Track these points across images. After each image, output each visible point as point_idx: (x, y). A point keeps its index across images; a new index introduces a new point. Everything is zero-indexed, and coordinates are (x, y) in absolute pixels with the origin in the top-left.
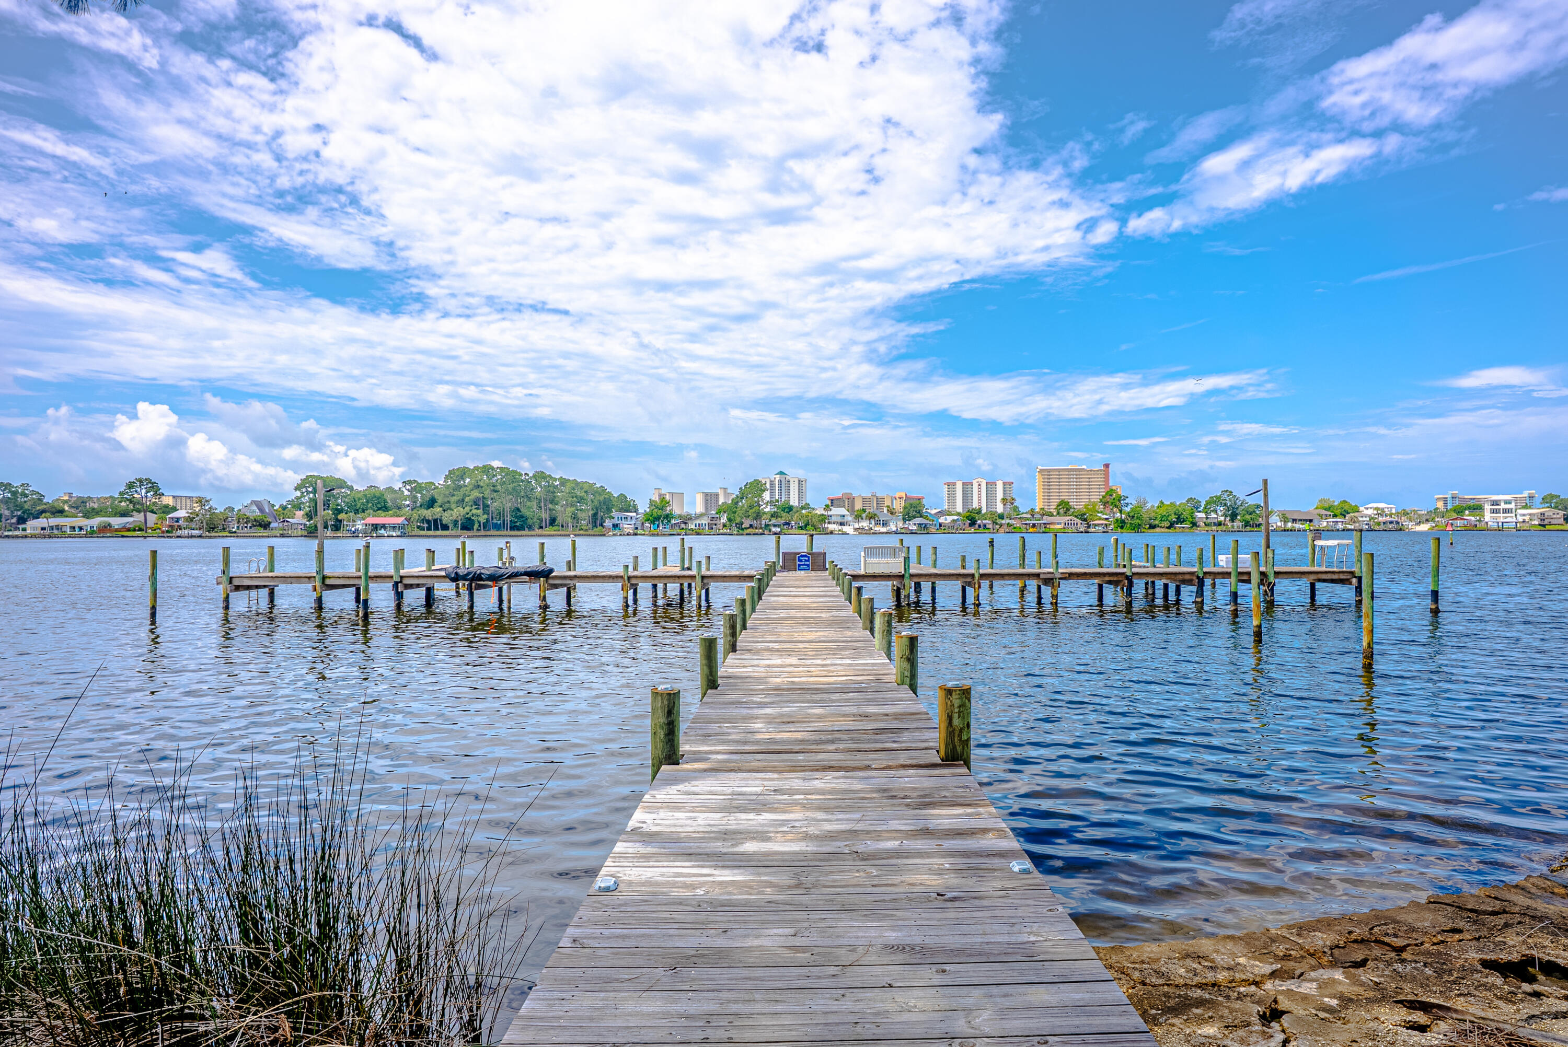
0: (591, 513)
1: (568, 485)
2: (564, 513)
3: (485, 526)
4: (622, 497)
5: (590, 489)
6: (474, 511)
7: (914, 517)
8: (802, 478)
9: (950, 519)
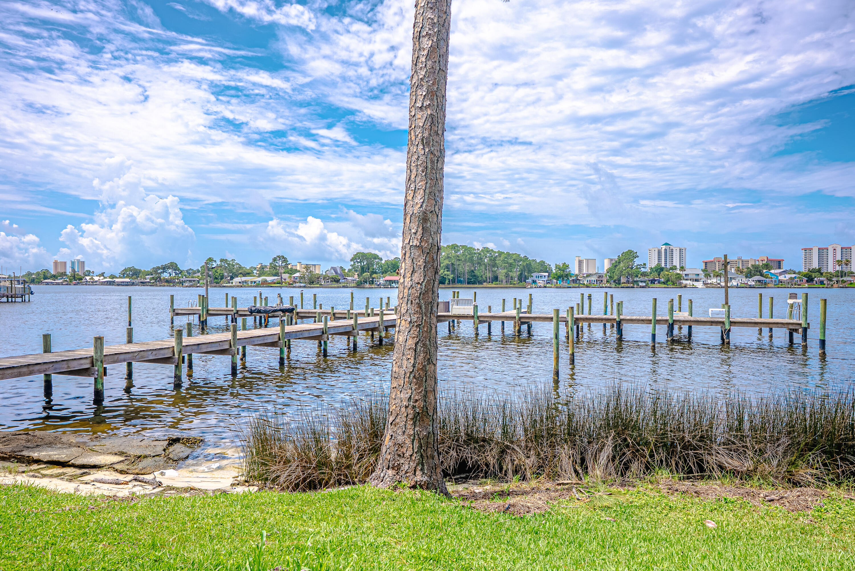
0: (518, 273)
1: (503, 256)
2: (501, 273)
3: (453, 281)
4: (542, 263)
5: (518, 259)
6: (446, 273)
7: (755, 275)
8: (682, 248)
9: (788, 276)
